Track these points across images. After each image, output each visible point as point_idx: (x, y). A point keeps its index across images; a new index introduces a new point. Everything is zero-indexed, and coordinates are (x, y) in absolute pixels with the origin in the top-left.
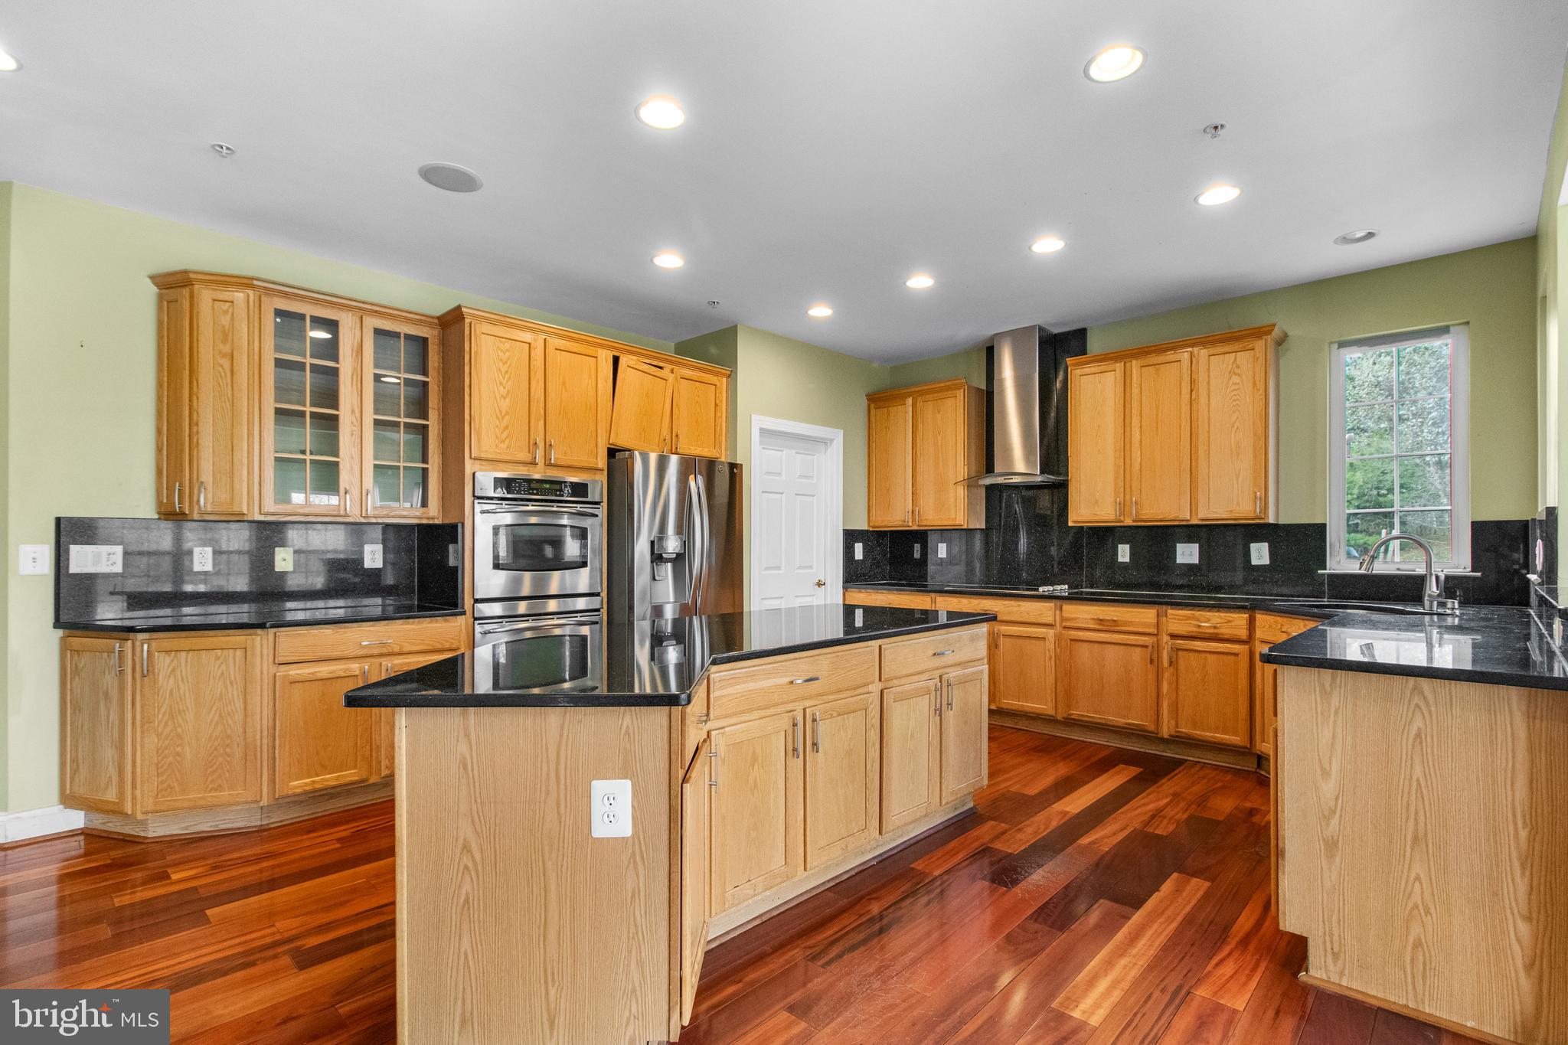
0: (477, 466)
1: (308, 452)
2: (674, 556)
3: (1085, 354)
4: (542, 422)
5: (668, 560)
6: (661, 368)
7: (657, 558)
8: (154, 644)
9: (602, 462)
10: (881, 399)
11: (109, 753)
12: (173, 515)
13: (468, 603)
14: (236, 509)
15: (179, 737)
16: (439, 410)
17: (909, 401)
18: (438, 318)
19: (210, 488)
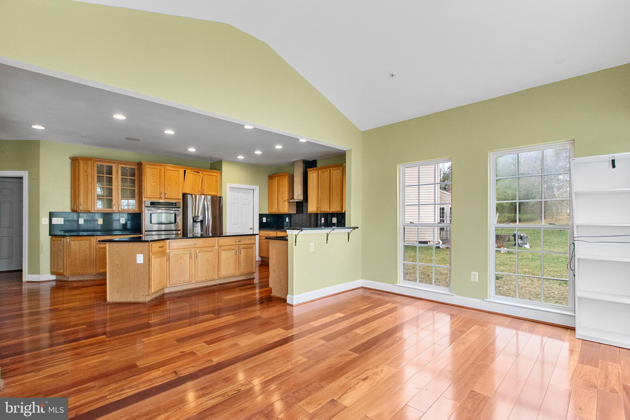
0: (146, 199)
1: (105, 196)
2: (200, 221)
3: (316, 167)
4: (163, 188)
5: (199, 222)
6: (199, 172)
7: (194, 221)
8: (70, 239)
9: (181, 197)
10: (271, 177)
11: (61, 262)
12: (74, 211)
13: (143, 231)
14: (88, 210)
15: (76, 259)
16: (138, 185)
17: (277, 178)
18: (138, 163)
19: (83, 205)
